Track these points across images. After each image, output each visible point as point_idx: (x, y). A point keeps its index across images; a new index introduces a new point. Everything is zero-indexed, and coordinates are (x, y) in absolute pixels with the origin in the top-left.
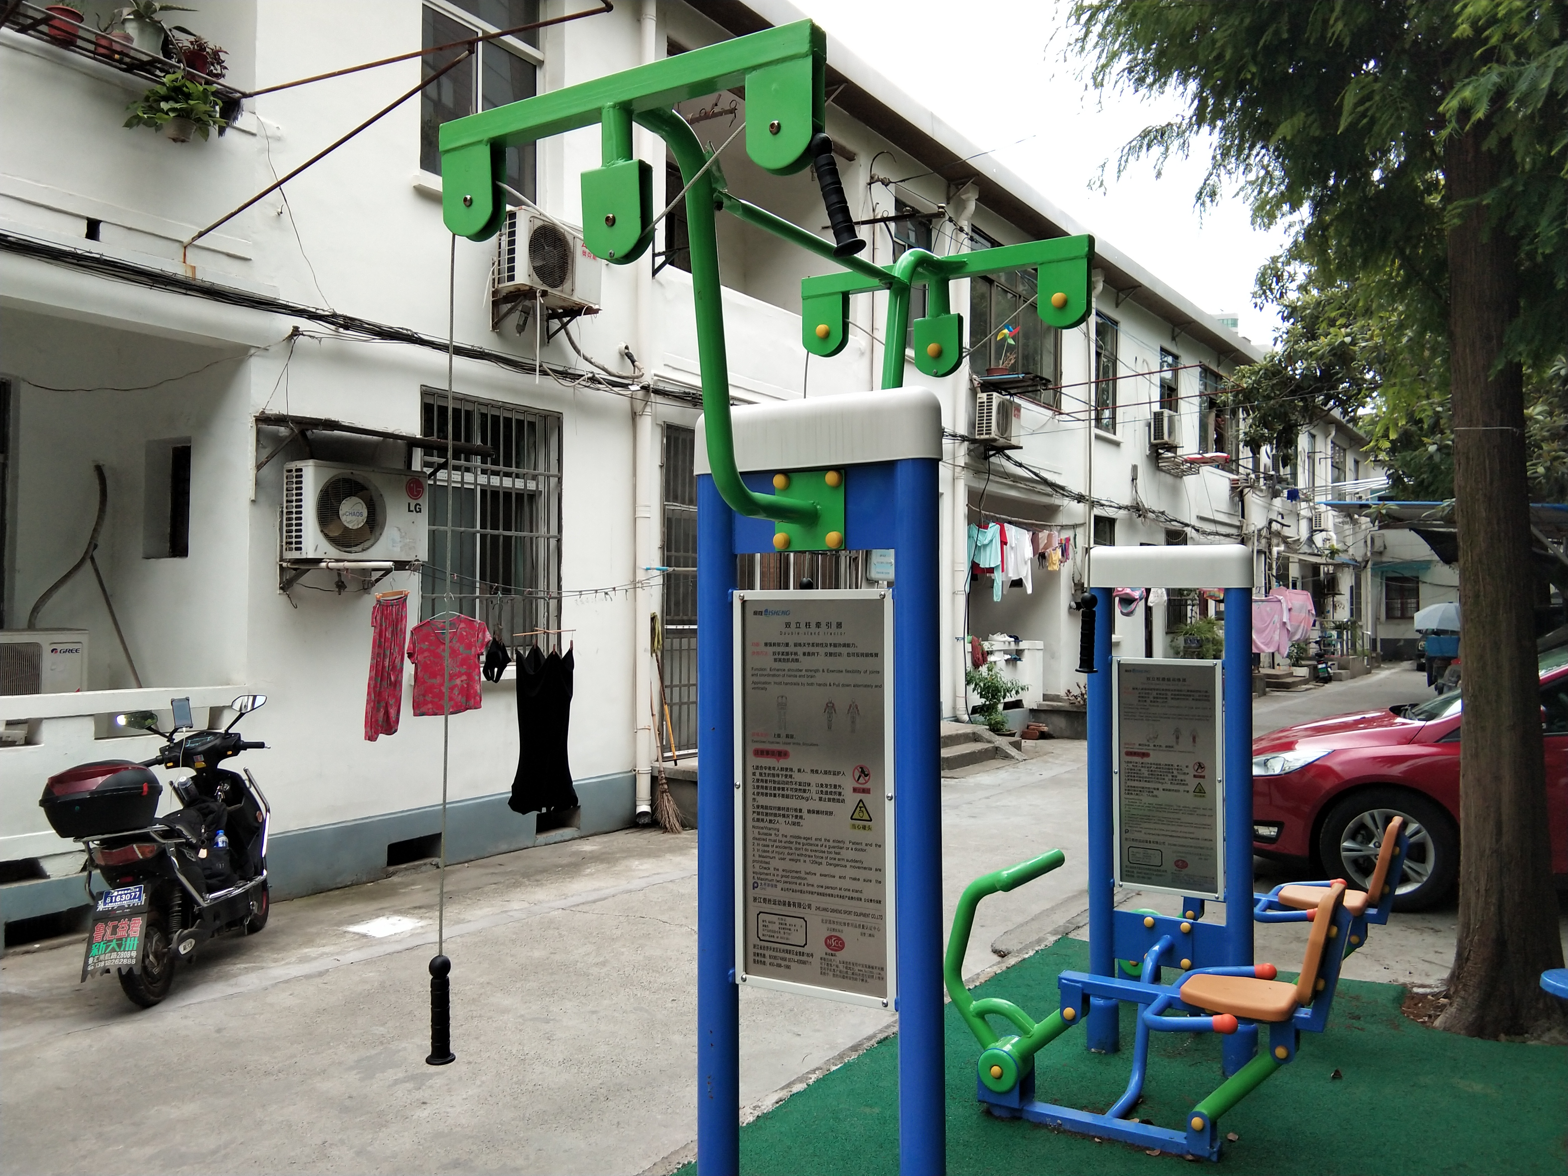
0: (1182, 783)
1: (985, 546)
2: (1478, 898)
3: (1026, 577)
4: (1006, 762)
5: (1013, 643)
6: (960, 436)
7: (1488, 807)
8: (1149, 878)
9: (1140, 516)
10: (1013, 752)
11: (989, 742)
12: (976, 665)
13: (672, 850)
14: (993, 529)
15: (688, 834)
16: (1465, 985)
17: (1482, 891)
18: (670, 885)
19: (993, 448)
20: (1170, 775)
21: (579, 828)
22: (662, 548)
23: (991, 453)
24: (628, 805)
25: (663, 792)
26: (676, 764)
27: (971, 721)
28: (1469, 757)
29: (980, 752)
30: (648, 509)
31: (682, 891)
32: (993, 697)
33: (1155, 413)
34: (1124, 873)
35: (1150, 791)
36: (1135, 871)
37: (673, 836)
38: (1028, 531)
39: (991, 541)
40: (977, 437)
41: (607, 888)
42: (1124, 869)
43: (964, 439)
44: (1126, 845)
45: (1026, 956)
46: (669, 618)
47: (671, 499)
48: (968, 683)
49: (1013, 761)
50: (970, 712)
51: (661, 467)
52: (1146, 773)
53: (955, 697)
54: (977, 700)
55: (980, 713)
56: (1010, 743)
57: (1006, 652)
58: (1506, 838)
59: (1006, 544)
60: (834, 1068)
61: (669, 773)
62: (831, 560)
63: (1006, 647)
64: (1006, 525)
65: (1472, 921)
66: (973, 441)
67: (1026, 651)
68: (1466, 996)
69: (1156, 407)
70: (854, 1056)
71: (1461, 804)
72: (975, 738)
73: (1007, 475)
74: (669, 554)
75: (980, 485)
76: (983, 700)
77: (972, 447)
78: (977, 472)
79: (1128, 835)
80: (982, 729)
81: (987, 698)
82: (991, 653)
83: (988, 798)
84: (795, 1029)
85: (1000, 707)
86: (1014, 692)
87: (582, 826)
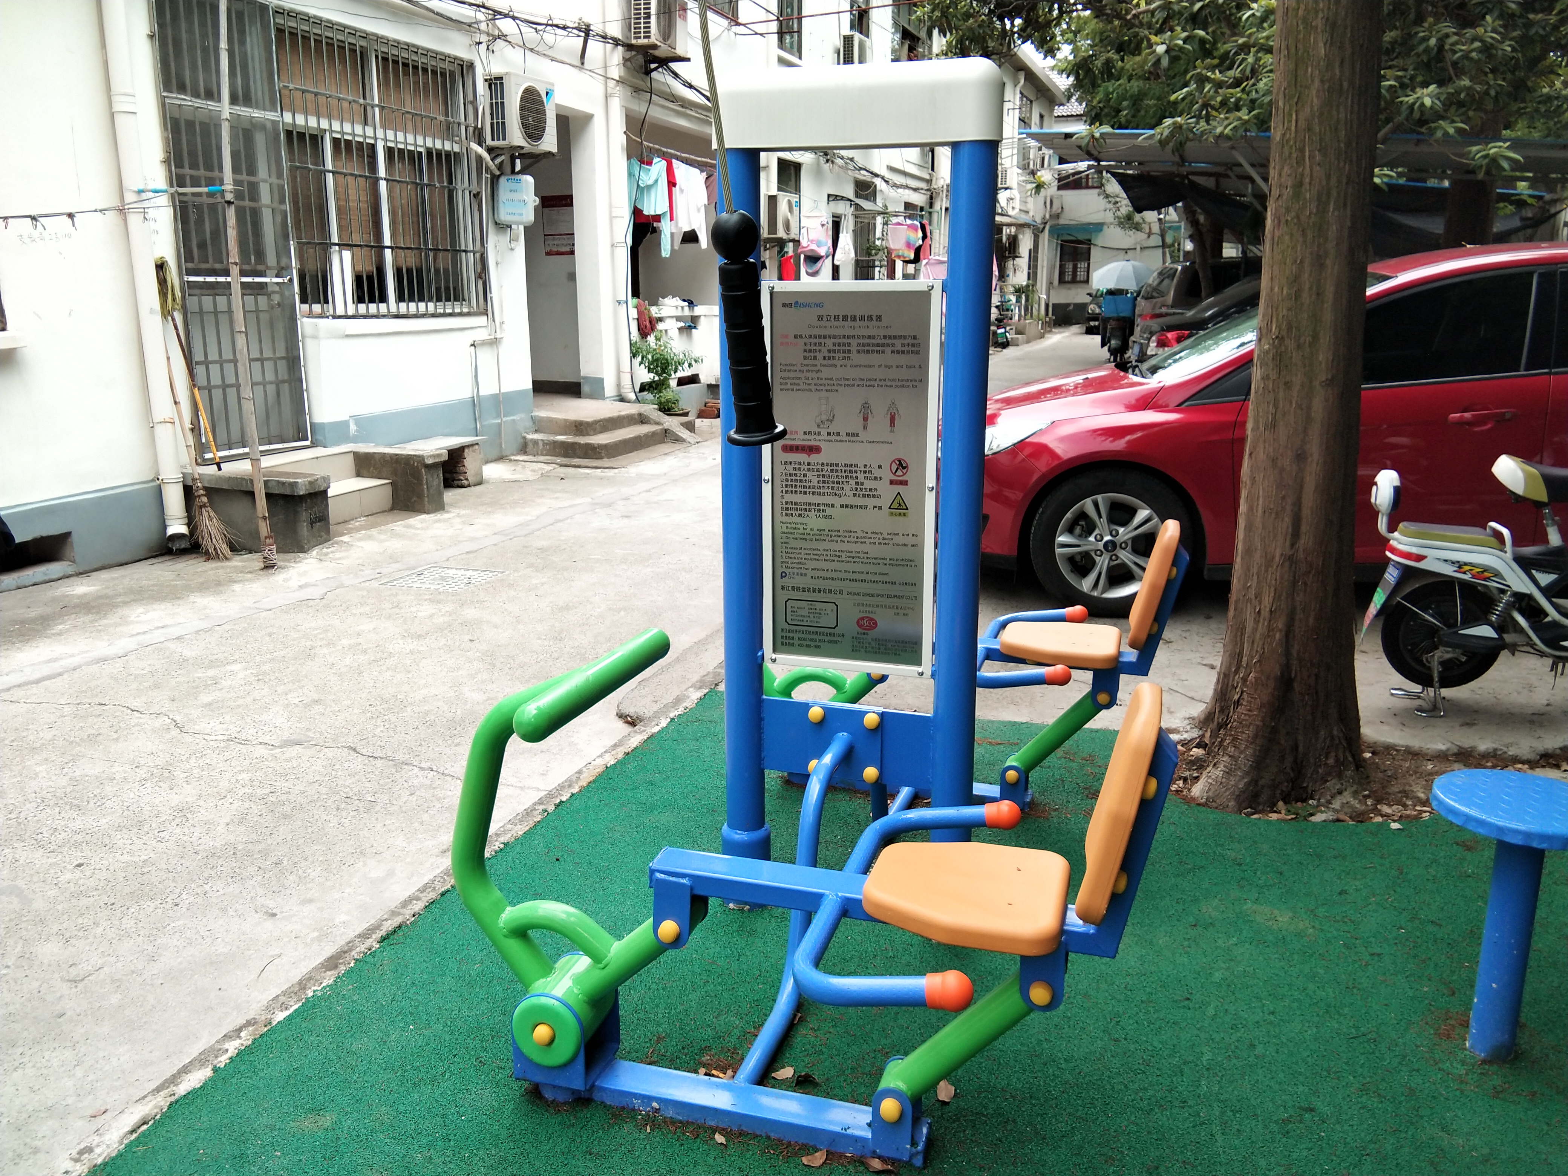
0: (872, 494)
1: (649, 187)
2: (1257, 622)
3: (700, 228)
4: (677, 446)
5: (686, 309)
6: (612, 38)
7: (1283, 498)
8: (818, 647)
9: (827, 161)
10: (684, 434)
11: (658, 423)
12: (644, 333)
13: (203, 588)
14: (659, 166)
15: (241, 561)
16: (1235, 739)
17: (1265, 613)
18: (172, 646)
19: (656, 59)
20: (852, 482)
21: (74, 562)
22: (166, 161)
23: (653, 66)
24: (153, 525)
25: (201, 507)
26: (220, 469)
27: (638, 400)
28: (1262, 428)
29: (646, 436)
30: (131, 99)
31: (187, 653)
32: (663, 371)
33: (845, 37)
34: (779, 640)
35: (821, 509)
36: (796, 636)
37: (219, 564)
38: (702, 171)
39: (656, 181)
40: (634, 42)
41: (72, 656)
42: (780, 634)
43: (616, 42)
44: (782, 596)
45: (656, 729)
46: (190, 265)
47: (175, 88)
48: (634, 355)
49: (685, 445)
50: (637, 390)
51: (151, 37)
52: (813, 479)
53: (619, 372)
54: (644, 376)
55: (648, 390)
56: (682, 424)
57: (678, 319)
58: (1306, 540)
59: (674, 185)
60: (280, 1016)
61: (209, 481)
62: (441, 194)
63: (679, 313)
64: (674, 161)
65: (1246, 651)
66: (629, 47)
67: (702, 318)
68: (1237, 754)
69: (846, 31)
70: (329, 979)
71: (1244, 494)
72: (642, 419)
73: (674, 98)
74: (180, 171)
75: (640, 108)
76: (652, 375)
77: (629, 55)
78: (637, 90)
79: (786, 581)
80: (650, 409)
81: (656, 373)
82: (661, 320)
83: (649, 491)
84: (271, 904)
85: (673, 383)
86: (686, 365)
87: (77, 559)
